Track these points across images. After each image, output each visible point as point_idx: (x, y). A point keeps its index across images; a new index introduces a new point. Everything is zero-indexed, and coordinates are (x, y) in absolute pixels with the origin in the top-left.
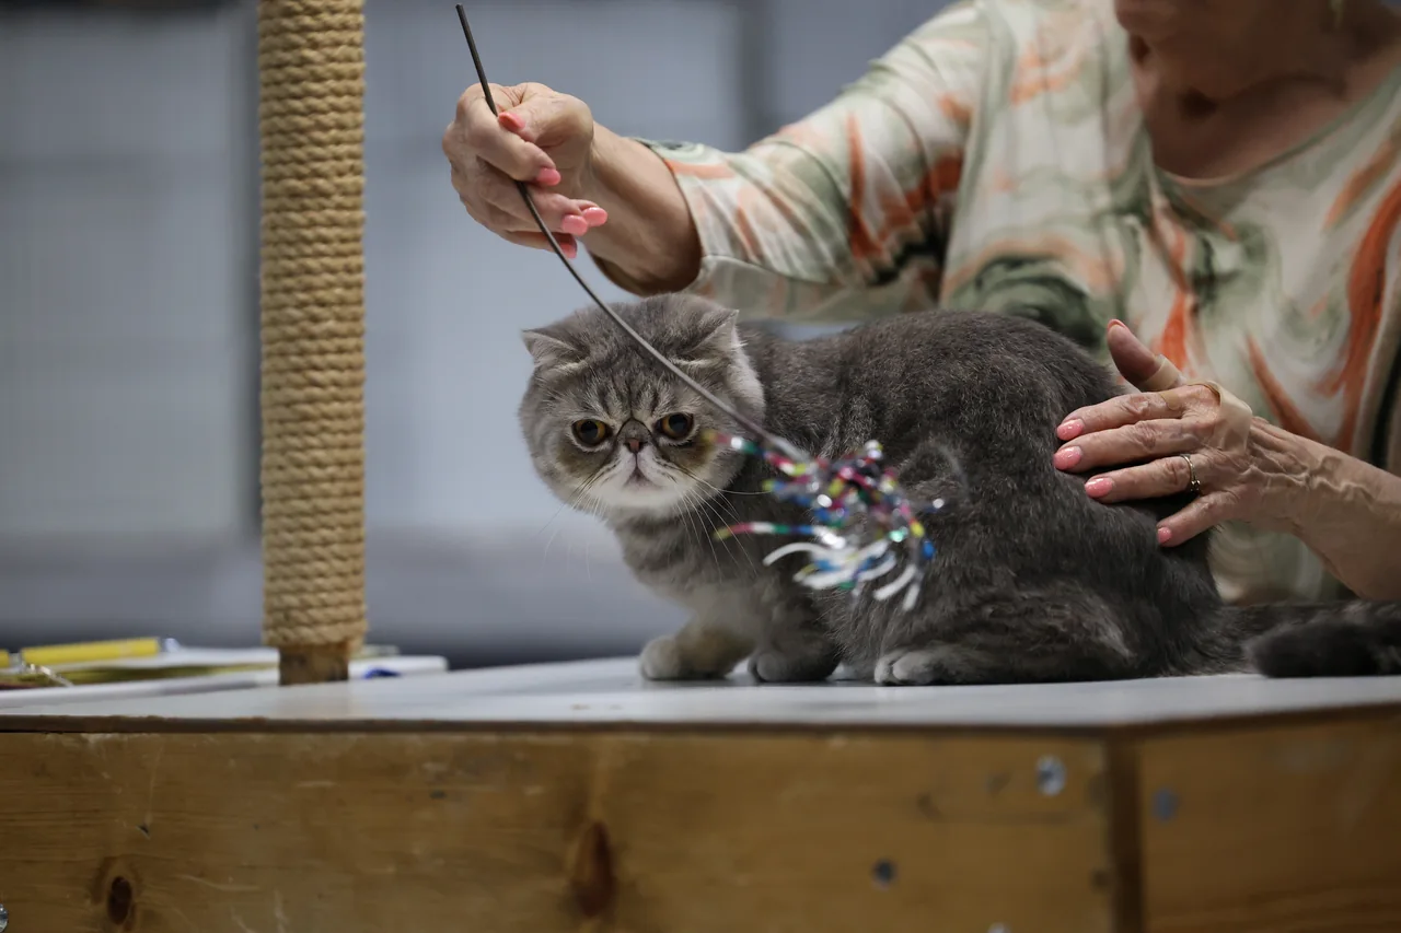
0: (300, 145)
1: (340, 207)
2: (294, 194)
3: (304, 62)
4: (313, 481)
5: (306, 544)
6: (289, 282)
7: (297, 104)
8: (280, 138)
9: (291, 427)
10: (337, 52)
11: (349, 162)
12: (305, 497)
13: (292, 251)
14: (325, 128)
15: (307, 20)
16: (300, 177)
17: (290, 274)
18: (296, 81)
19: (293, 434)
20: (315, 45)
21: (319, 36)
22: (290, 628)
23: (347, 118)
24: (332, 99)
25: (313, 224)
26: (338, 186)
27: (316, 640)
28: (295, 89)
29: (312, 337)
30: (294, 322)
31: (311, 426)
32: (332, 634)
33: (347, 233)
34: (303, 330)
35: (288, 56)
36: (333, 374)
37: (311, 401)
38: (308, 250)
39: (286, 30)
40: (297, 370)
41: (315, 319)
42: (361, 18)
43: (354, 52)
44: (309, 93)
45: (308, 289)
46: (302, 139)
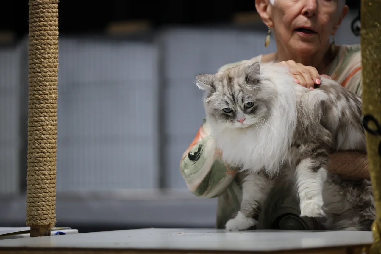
0: (40, 86)
1: (51, 103)
2: (38, 99)
3: (41, 63)
4: (42, 179)
5: (39, 197)
6: (36, 124)
7: (40, 74)
8: (35, 84)
9: (36, 164)
10: (51, 60)
11: (54, 91)
12: (39, 184)
13: (37, 115)
14: (47, 81)
15: (43, 51)
16: (40, 95)
17: (36, 122)
18: (39, 68)
19: (36, 166)
20: (45, 58)
21: (46, 56)
22: (34, 220)
23: (53, 78)
24: (49, 73)
25: (43, 108)
26: (50, 97)
27: (42, 224)
28: (39, 70)
29: (42, 139)
30: (37, 135)
31: (42, 164)
32: (46, 222)
33: (52, 110)
34: (40, 137)
35: (37, 61)
36: (48, 150)
37: (42, 157)
38: (42, 115)
39: (37, 54)
40: (38, 148)
41: (43, 134)
42: (58, 51)
43: (55, 60)
44: (43, 71)
45: (41, 126)
46: (41, 84)
